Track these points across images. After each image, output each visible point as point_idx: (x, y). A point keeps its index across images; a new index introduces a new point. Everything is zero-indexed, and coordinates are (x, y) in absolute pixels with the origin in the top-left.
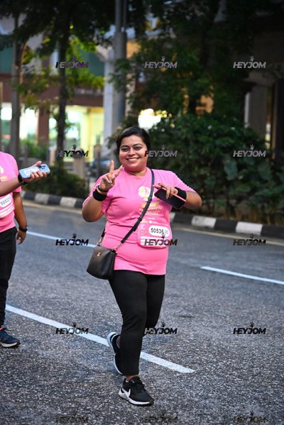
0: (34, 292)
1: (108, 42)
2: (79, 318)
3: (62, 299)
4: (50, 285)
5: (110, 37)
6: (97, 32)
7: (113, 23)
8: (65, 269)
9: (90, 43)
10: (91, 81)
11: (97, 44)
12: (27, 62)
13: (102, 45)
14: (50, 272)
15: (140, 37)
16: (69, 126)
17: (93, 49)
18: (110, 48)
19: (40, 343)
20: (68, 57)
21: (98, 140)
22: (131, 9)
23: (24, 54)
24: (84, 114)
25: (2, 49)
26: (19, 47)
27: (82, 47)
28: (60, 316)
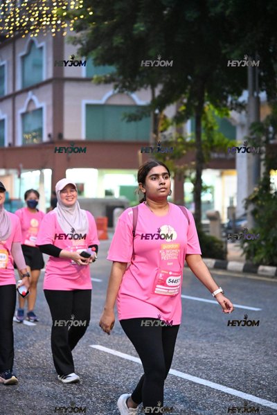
0: (185, 353)
1: (240, 107)
2: (232, 377)
3: (213, 359)
4: (200, 345)
5: (244, 102)
6: (230, 99)
7: (246, 87)
8: (211, 329)
9: (224, 109)
10: (226, 145)
11: (231, 109)
12: (165, 130)
13: (235, 110)
14: (198, 333)
15: (273, 101)
16: (205, 189)
17: (227, 114)
18: (244, 113)
19: (197, 403)
20: (203, 123)
21: (231, 202)
22: (262, 74)
23: (161, 122)
24: (218, 177)
25: (140, 119)
26: (156, 115)
27: (216, 113)
28: (213, 376)
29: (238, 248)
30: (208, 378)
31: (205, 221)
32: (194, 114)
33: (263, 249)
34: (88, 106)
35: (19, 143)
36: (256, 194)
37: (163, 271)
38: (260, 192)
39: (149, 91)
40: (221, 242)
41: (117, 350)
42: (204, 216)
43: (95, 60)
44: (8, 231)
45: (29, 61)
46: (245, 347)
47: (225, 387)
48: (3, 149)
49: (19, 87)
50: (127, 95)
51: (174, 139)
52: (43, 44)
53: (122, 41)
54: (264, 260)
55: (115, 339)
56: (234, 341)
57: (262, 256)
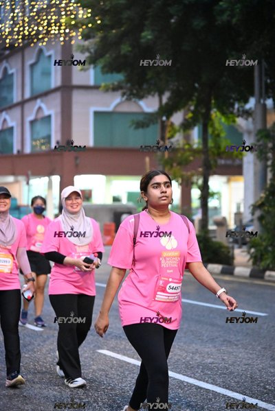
0: (192, 358)
1: (247, 114)
2: (238, 382)
3: (219, 364)
4: (207, 350)
5: (250, 109)
6: (236, 106)
7: (252, 94)
8: (218, 334)
9: (230, 116)
11: (238, 116)
12: (172, 136)
13: (242, 117)
14: (205, 338)
16: (213, 195)
17: (234, 121)
18: (250, 119)
20: (210, 130)
21: (238, 208)
22: (269, 81)
23: (168, 129)
24: (224, 183)
25: (148, 126)
26: (163, 122)
27: (223, 120)
28: (219, 381)
29: (245, 254)
30: (214, 383)
31: (212, 227)
32: (201, 121)
33: (270, 254)
34: (97, 114)
35: (28, 150)
36: (263, 200)
37: (163, 278)
38: (267, 198)
39: (156, 99)
40: (228, 248)
41: (124, 355)
42: (211, 221)
43: (103, 68)
44: (13, 236)
45: (38, 70)
46: (251, 352)
47: (231, 392)
48: (12, 156)
49: (27, 95)
50: (135, 102)
51: (181, 146)
52: (51, 52)
53: (130, 49)
54: (271, 266)
55: (122, 344)
56: (240, 346)
57: (268, 262)
